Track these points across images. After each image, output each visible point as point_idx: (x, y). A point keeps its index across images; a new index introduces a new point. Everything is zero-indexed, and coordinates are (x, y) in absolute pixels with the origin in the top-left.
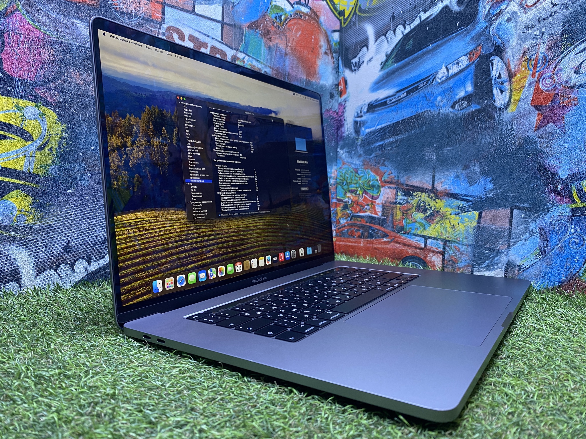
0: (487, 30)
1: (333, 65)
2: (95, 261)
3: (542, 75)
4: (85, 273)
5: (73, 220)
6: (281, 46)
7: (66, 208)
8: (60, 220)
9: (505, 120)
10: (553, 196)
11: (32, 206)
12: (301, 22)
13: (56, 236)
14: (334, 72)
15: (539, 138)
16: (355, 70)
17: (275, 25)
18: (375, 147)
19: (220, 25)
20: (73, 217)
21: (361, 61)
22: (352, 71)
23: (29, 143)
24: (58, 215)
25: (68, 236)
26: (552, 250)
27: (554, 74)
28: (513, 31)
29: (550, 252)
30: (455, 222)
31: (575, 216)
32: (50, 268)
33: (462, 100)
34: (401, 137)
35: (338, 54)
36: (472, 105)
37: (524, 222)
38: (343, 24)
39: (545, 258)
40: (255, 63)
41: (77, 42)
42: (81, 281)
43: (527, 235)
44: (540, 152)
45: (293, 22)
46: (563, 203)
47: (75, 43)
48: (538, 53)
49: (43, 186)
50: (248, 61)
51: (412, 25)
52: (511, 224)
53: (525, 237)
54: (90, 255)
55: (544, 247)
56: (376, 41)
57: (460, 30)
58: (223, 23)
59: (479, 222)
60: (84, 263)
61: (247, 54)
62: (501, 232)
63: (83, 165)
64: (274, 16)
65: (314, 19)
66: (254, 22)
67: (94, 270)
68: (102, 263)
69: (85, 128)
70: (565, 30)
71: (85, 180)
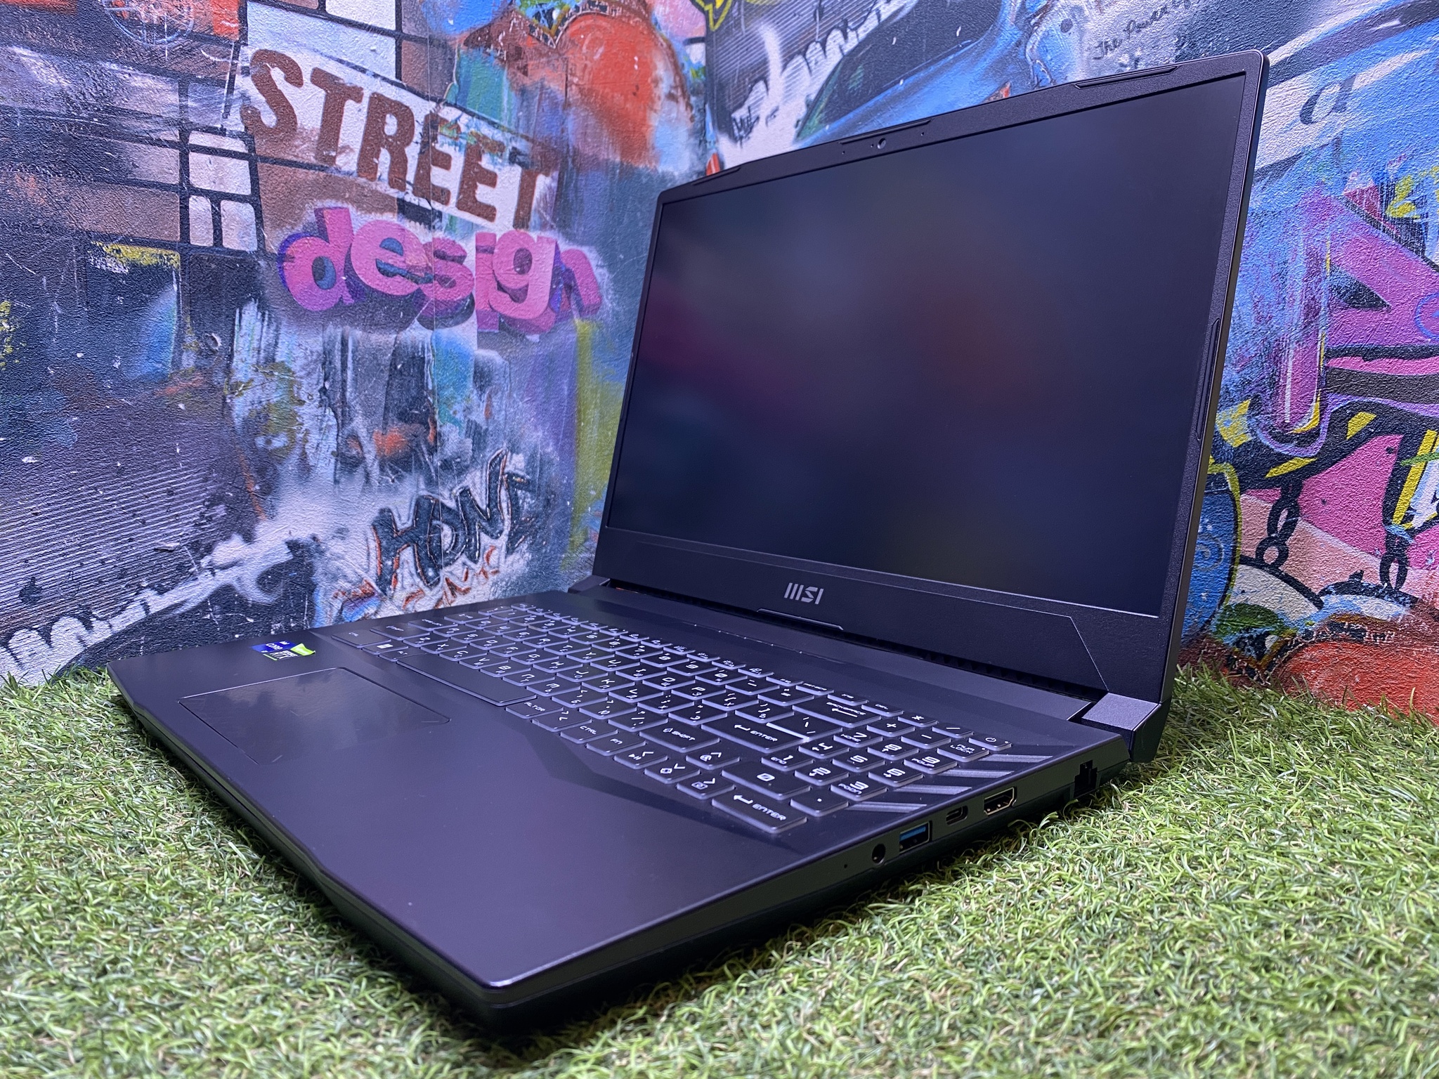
0: (1021, 49)
1: (690, 125)
2: (101, 619)
4: (79, 649)
5: (39, 526)
6: (552, 85)
7: (22, 500)
8: (9, 528)
12: (604, 24)
14: (692, 140)
16: (741, 138)
17: (535, 34)
19: (391, 42)
20: (41, 519)
21: (753, 116)
22: (735, 139)
25: (31, 564)
28: (1076, 54)
35: (702, 97)
38: (711, 23)
40: (486, 130)
41: (24, 101)
42: (68, 667)
45: (583, 24)
47: (20, 104)
50: (467, 126)
51: (861, 30)
54: (88, 607)
56: (784, 67)
57: (964, 46)
58: (398, 36)
60: (76, 625)
61: (464, 110)
63: (59, 397)
64: (530, 12)
65: (638, 14)
66: (482, 30)
67: (101, 639)
68: (119, 623)
69: (57, 307)
70: (1182, 54)
71: (66, 432)
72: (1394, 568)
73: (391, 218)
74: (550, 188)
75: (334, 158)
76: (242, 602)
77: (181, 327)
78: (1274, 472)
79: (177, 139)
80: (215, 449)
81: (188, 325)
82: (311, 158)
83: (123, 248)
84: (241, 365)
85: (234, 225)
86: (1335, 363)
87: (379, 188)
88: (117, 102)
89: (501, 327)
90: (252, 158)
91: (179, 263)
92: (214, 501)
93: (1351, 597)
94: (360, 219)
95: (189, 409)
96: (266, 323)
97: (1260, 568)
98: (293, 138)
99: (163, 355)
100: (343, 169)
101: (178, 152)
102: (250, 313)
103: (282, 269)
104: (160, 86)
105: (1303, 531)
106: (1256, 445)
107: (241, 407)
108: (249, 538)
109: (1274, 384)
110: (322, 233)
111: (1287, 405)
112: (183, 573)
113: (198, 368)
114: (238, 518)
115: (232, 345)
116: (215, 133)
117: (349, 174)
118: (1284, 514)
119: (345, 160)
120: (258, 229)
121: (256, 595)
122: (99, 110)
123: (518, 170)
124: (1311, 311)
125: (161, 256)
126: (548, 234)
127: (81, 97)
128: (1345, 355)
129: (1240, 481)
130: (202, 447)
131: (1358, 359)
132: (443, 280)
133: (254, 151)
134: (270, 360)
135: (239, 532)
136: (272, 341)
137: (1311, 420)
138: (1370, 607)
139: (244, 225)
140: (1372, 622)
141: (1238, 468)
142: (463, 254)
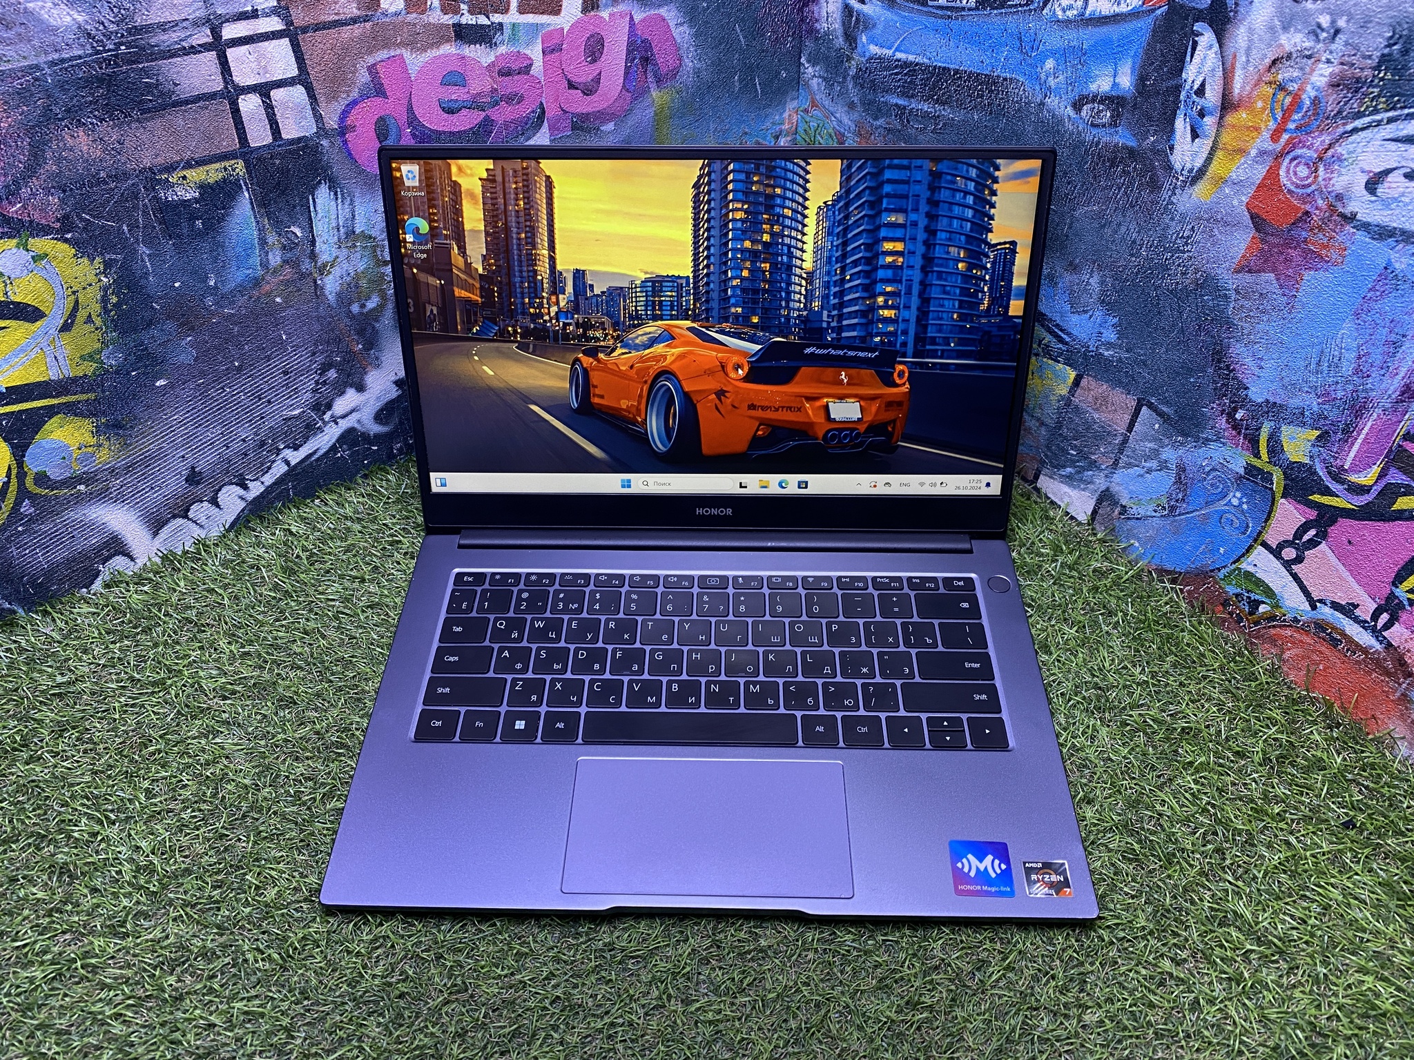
2: (254, 480)
3: (1294, 147)
4: (243, 504)
5: (186, 429)
7: (165, 415)
8: (162, 437)
9: (1181, 209)
10: (1222, 422)
11: (98, 432)
13: (165, 467)
15: (1237, 291)
18: (886, 103)
20: (185, 424)
23: (38, 323)
24: (154, 431)
25: (188, 458)
26: (1188, 513)
27: (1321, 159)
29: (1183, 514)
31: (1248, 479)
32: (174, 517)
33: (1101, 102)
34: (947, 112)
36: (1120, 128)
37: (1155, 440)
39: (1171, 519)
41: (46, 53)
42: (238, 518)
43: (1153, 464)
44: (1230, 324)
46: (1237, 445)
47: (44, 58)
48: (1306, 82)
49: (103, 391)
52: (1130, 429)
53: (1147, 465)
54: (241, 475)
55: (1177, 501)
59: (1072, 391)
60: (235, 489)
62: (1109, 432)
63: (170, 326)
67: (258, 494)
68: (268, 479)
69: (144, 248)
70: (1390, 55)
71: (185, 351)
72: (1385, 617)
73: (449, 49)
76: (365, 437)
77: (261, 230)
78: (1316, 498)
79: (210, 40)
80: (317, 327)
81: (267, 226)
82: (353, 10)
83: (187, 173)
84: (324, 247)
85: (288, 113)
86: (1410, 446)
87: (431, 20)
88: (139, 21)
89: (574, 127)
90: (291, 33)
91: (244, 170)
92: (324, 369)
93: (1341, 616)
94: (415, 61)
95: (286, 300)
96: (340, 200)
97: (1277, 558)
99: (251, 261)
100: (390, 11)
101: (214, 53)
102: (323, 195)
103: (345, 142)
105: (1323, 553)
106: (1311, 470)
107: (331, 285)
108: (361, 388)
109: (1348, 432)
110: (380, 91)
111: (1352, 454)
112: (311, 430)
113: (285, 262)
114: (349, 376)
115: (312, 231)
116: (247, 18)
117: (397, 14)
118: (1312, 532)
120: (313, 109)
121: (376, 429)
122: (123, 35)
124: (1408, 392)
125: (225, 169)
126: (621, 8)
127: (101, 28)
129: (1285, 488)
130: (305, 328)
132: (509, 99)
133: (292, 24)
134: (351, 233)
135: (351, 387)
136: (349, 216)
137: (1367, 478)
138: (1353, 630)
139: (299, 109)
140: (1350, 640)
141: (1286, 478)
142: (528, 62)
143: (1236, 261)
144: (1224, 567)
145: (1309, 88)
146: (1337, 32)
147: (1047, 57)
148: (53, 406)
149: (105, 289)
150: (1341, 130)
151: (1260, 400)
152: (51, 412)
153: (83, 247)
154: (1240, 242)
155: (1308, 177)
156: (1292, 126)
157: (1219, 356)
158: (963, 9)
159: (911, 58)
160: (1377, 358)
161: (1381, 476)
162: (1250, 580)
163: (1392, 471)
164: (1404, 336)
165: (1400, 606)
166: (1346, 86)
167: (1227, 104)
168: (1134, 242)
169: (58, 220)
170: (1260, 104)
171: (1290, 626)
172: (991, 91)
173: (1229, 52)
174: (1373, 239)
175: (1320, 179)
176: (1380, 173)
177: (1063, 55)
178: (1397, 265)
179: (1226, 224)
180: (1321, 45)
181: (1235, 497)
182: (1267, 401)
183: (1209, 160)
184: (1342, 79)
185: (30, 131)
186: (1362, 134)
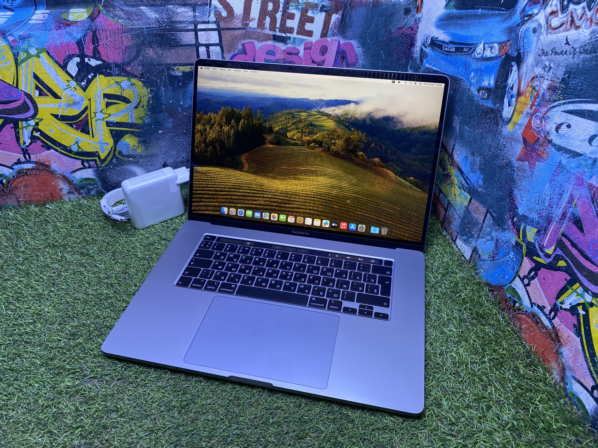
0: (518, 28)
3: (536, 112)
5: (166, 149)
7: (160, 142)
8: (158, 149)
9: (504, 133)
10: (510, 222)
11: (139, 142)
13: (157, 159)
15: (517, 168)
20: (166, 147)
23: (129, 104)
24: (156, 147)
25: (165, 159)
26: (498, 260)
27: (543, 117)
28: (533, 47)
29: (496, 260)
30: (457, 193)
31: (516, 247)
33: (485, 90)
36: (489, 101)
37: (491, 227)
39: (493, 262)
41: (146, 25)
43: (489, 237)
44: (513, 181)
46: (514, 232)
47: (144, 26)
48: (541, 86)
49: (143, 130)
52: (484, 222)
53: (487, 238)
55: (495, 254)
57: (503, 10)
59: (469, 205)
62: (478, 223)
63: (166, 114)
69: (163, 88)
70: (564, 78)
71: (169, 124)
72: (553, 313)
73: (270, 42)
74: (338, 19)
75: (249, 23)
78: (535, 258)
82: (240, 25)
83: (181, 68)
85: (214, 53)
86: (563, 239)
87: (265, 32)
88: (173, 19)
90: (219, 30)
93: (540, 311)
94: (258, 45)
97: (522, 283)
98: (233, 19)
100: (252, 27)
101: (194, 32)
104: (187, 10)
105: (536, 282)
106: (534, 245)
109: (545, 230)
110: (245, 52)
111: (546, 240)
116: (206, 23)
117: (254, 29)
118: (533, 273)
119: (252, 24)
120: (222, 54)
122: (168, 23)
123: (324, 14)
124: (564, 215)
125: (191, 68)
126: (336, 38)
127: (162, 20)
128: (568, 239)
129: (526, 252)
131: (569, 243)
133: (219, 27)
137: (550, 251)
138: (543, 318)
139: (217, 54)
140: (542, 323)
141: (527, 248)
142: (298, 51)
143: (517, 156)
144: (507, 285)
145: (542, 89)
146: (550, 68)
147: (472, 72)
148: (127, 131)
149: (149, 98)
150: (549, 106)
151: (521, 214)
152: (127, 132)
153: (146, 84)
154: (519, 148)
155: (539, 124)
156: (536, 104)
157: (511, 195)
158: (451, 52)
159: (436, 69)
160: (555, 200)
161: (555, 250)
162: (514, 292)
163: (558, 249)
164: (564, 192)
165: (558, 309)
166: (552, 89)
167: (519, 94)
168: (490, 145)
169: (140, 74)
170: (528, 94)
171: (524, 314)
172: (456, 83)
173: (521, 74)
174: (557, 151)
175: (543, 125)
176: (560, 124)
177: (476, 71)
178: (563, 162)
179: (516, 141)
180: (546, 73)
181: (512, 255)
182: (523, 215)
183: (513, 115)
184: (551, 86)
185: (137, 46)
186: (556, 108)
